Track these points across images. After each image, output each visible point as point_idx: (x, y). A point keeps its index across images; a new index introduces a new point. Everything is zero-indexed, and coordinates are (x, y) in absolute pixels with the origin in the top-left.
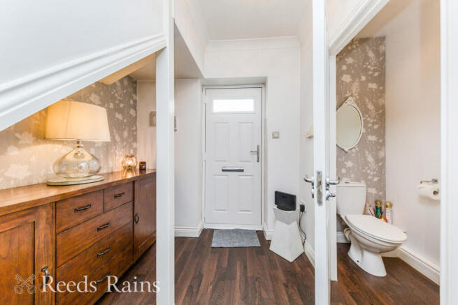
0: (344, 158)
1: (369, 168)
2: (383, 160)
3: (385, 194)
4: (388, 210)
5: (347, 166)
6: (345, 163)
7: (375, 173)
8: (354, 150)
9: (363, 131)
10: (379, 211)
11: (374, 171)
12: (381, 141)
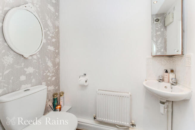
0: (23, 64)
1: (49, 72)
2: (58, 64)
3: (59, 87)
4: (61, 98)
5: (27, 73)
6: (25, 69)
7: (53, 74)
8: (35, 57)
9: (44, 41)
10: (56, 101)
11: (52, 73)
12: (57, 51)
